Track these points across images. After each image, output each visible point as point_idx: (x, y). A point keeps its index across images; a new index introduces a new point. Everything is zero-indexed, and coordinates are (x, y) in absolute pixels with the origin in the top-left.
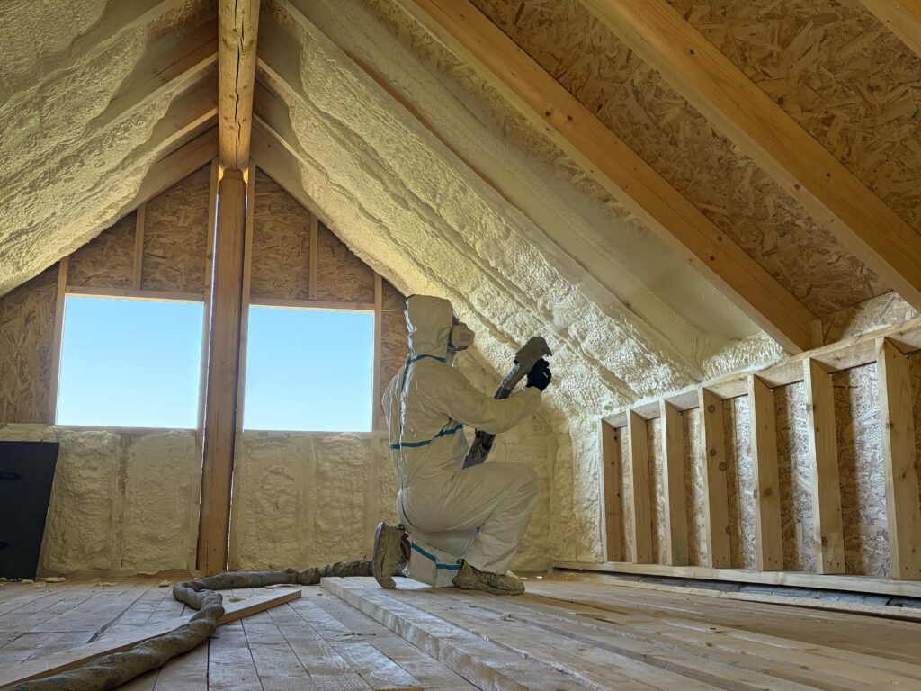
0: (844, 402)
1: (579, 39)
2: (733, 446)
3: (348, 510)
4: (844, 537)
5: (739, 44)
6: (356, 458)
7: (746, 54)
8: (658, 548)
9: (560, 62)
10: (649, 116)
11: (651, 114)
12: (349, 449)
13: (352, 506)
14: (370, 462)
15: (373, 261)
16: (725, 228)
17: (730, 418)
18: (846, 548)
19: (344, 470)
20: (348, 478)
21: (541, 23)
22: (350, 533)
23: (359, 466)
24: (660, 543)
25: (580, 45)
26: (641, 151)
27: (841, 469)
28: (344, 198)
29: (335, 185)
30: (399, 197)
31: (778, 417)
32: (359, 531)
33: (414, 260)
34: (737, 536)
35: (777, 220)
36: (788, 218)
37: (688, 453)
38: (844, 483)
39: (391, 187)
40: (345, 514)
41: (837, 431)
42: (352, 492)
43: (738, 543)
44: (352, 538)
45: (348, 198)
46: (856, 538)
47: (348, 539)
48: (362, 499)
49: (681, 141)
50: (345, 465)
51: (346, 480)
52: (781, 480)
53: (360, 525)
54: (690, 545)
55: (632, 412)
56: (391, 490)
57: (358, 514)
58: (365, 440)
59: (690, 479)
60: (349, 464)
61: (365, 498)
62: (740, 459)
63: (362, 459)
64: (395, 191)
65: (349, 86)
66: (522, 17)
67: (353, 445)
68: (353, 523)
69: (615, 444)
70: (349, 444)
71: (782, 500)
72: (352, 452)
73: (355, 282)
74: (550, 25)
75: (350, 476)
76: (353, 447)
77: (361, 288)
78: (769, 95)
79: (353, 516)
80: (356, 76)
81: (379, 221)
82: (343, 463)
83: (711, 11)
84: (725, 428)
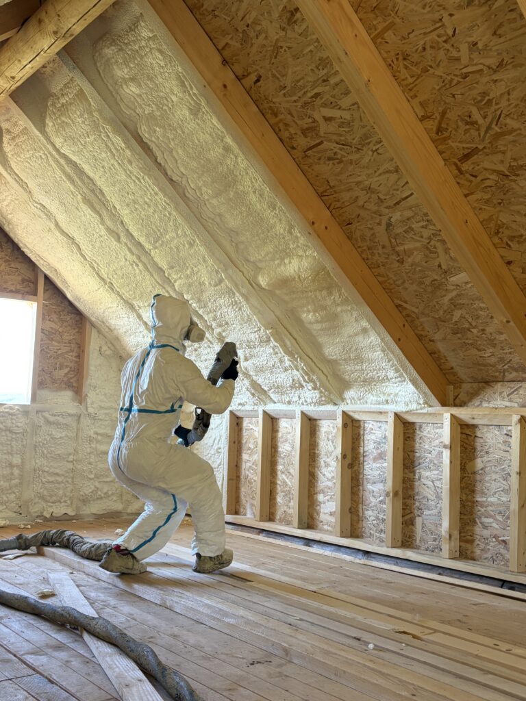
0: (470, 445)
1: (359, 179)
2: (359, 453)
3: (8, 469)
4: (460, 533)
5: (499, 222)
6: (17, 426)
7: (500, 230)
8: (275, 510)
9: (331, 187)
10: (390, 241)
11: (393, 240)
12: (12, 419)
13: (11, 466)
14: (28, 430)
15: (42, 262)
16: (409, 319)
17: (359, 434)
18: (461, 540)
19: (7, 436)
20: (9, 443)
21: (329, 159)
22: (8, 488)
23: (19, 433)
24: (278, 507)
25: (358, 183)
26: (368, 259)
27: (462, 489)
28: (42, 214)
29: (37, 203)
30: (113, 231)
31: (406, 442)
32: (16, 486)
33: (98, 274)
34: (358, 516)
35: (457, 325)
36: (467, 326)
37: (314, 449)
38: (464, 498)
39: (109, 223)
40: (5, 472)
41: (461, 463)
42: (12, 454)
43: (359, 520)
44: (10, 491)
45: (47, 215)
46: (471, 536)
47: (6, 492)
48: (20, 460)
49: (408, 262)
50: (8, 432)
51: (8, 444)
52: (405, 486)
53: (17, 481)
54: (309, 513)
55: (264, 412)
56: (43, 452)
57: (16, 472)
58: (25, 410)
59: (314, 467)
60: (11, 432)
61: (22, 459)
62: (365, 463)
63: (21, 427)
64: (112, 227)
65: (112, 148)
66: (314, 150)
67: (15, 415)
68: (11, 479)
69: (236, 428)
70: (12, 415)
71: (404, 499)
72: (14, 421)
73: (19, 275)
74: (338, 163)
75: (11, 441)
76: (14, 417)
77: (24, 280)
78: (502, 257)
79: (12, 474)
80: (125, 143)
81: (72, 239)
82: (5, 431)
83: (490, 198)
84: (353, 439)
